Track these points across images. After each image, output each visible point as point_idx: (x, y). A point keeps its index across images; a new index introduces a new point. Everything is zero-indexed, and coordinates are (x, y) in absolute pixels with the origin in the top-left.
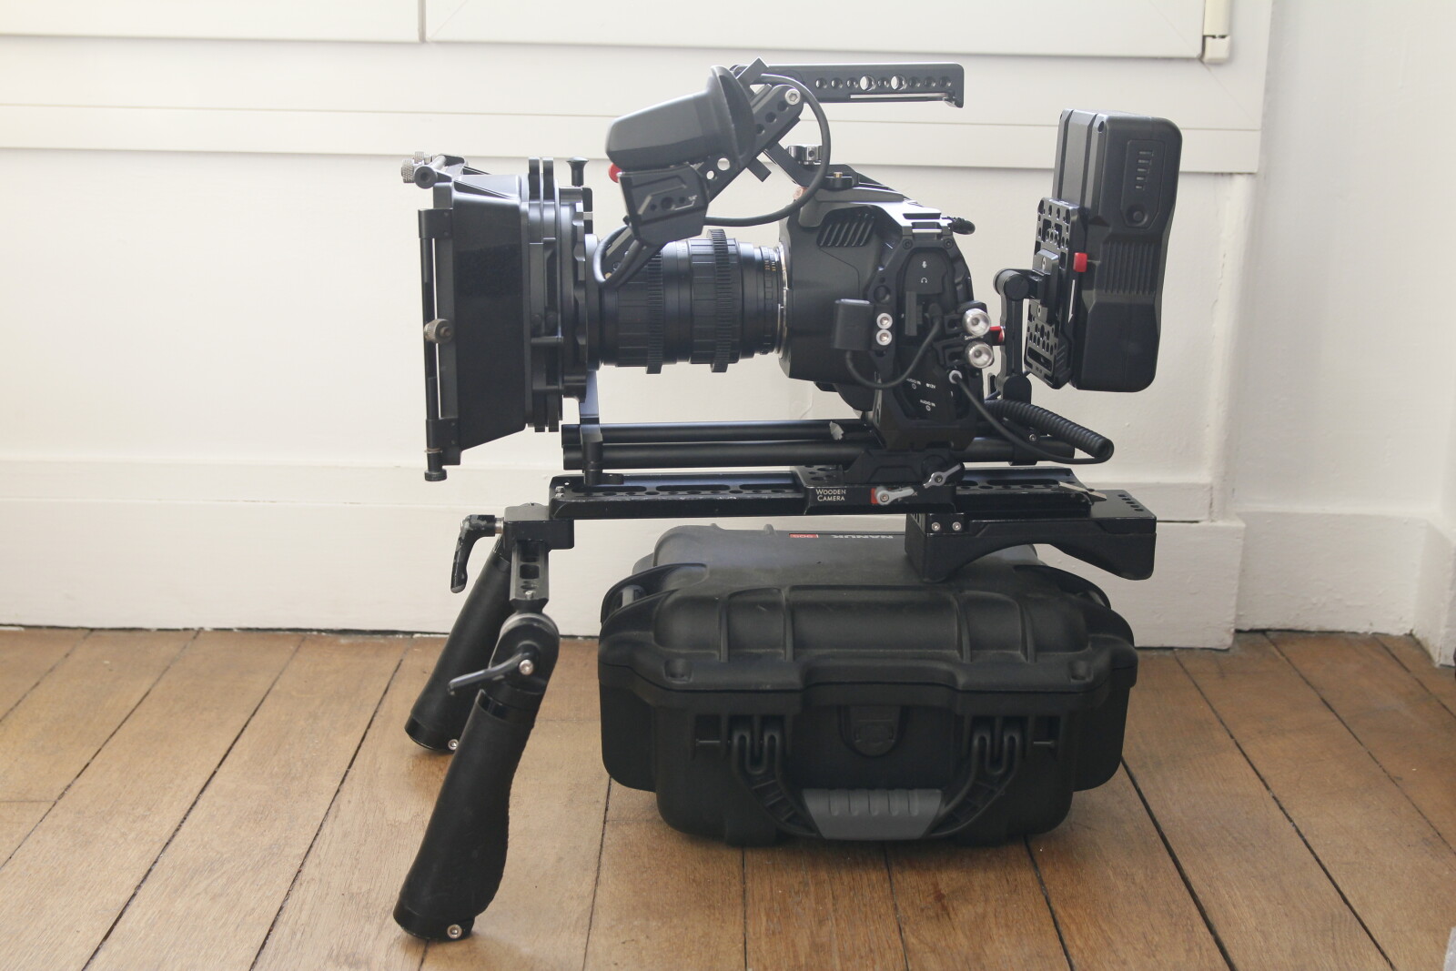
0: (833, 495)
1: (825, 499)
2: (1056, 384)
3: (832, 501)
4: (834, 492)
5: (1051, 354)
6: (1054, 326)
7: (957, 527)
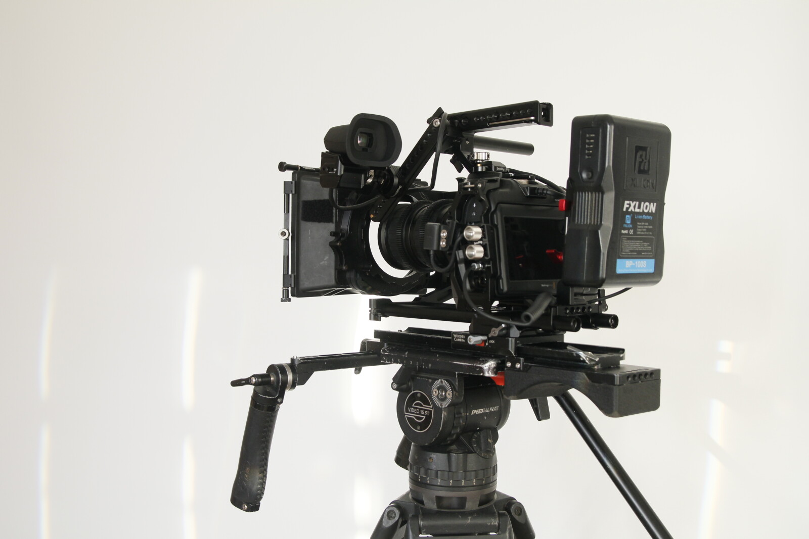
0: (460, 338)
1: (457, 340)
3: (460, 342)
7: (518, 366)
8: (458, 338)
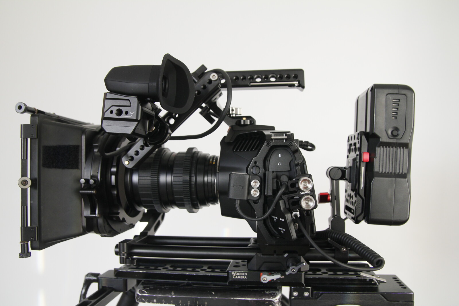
0: (240, 276)
1: (236, 277)
2: (357, 221)
3: (240, 279)
4: (241, 274)
5: (354, 206)
6: (355, 192)
7: (306, 294)
8: (238, 276)
